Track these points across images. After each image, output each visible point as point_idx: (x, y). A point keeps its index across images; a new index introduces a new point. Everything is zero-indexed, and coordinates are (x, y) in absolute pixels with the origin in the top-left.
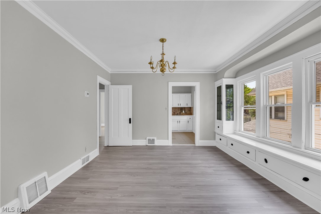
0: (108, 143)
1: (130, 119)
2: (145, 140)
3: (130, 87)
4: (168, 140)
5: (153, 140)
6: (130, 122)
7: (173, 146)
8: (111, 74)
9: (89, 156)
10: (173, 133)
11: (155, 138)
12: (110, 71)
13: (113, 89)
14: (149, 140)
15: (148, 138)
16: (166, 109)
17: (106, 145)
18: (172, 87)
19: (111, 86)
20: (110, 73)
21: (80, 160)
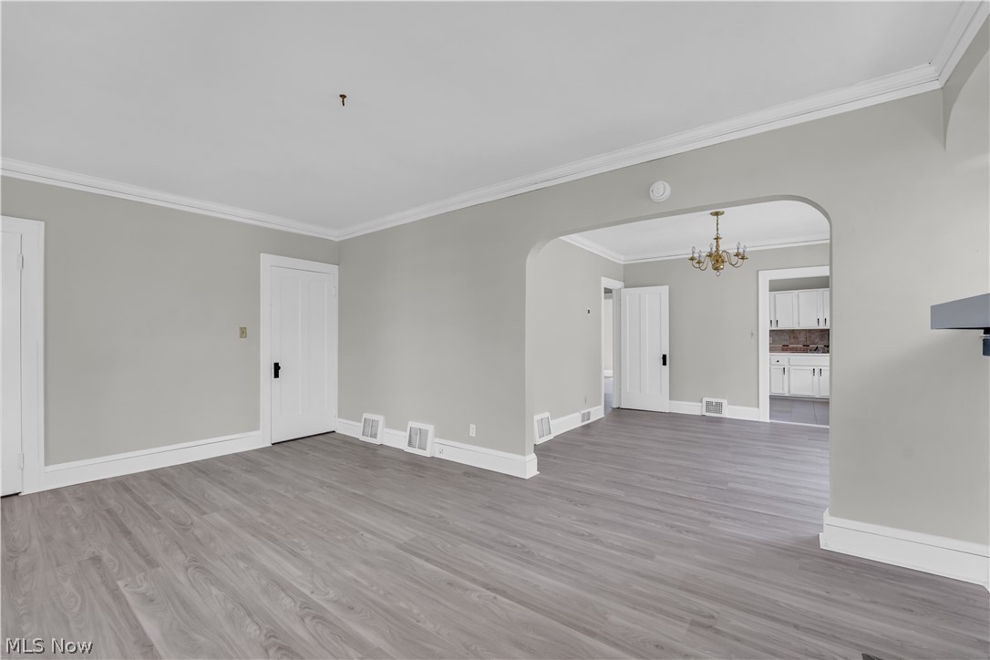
0: (620, 403)
1: (664, 357)
2: (700, 404)
3: (664, 290)
4: (756, 409)
5: (719, 405)
6: (664, 363)
7: (771, 423)
8: (624, 265)
9: (589, 413)
10: (773, 399)
11: (725, 402)
12: (621, 259)
13: (630, 295)
14: (708, 404)
15: (705, 400)
16: (752, 334)
17: (615, 407)
18: (770, 281)
19: (624, 290)
20: (623, 263)
21: (578, 414)
